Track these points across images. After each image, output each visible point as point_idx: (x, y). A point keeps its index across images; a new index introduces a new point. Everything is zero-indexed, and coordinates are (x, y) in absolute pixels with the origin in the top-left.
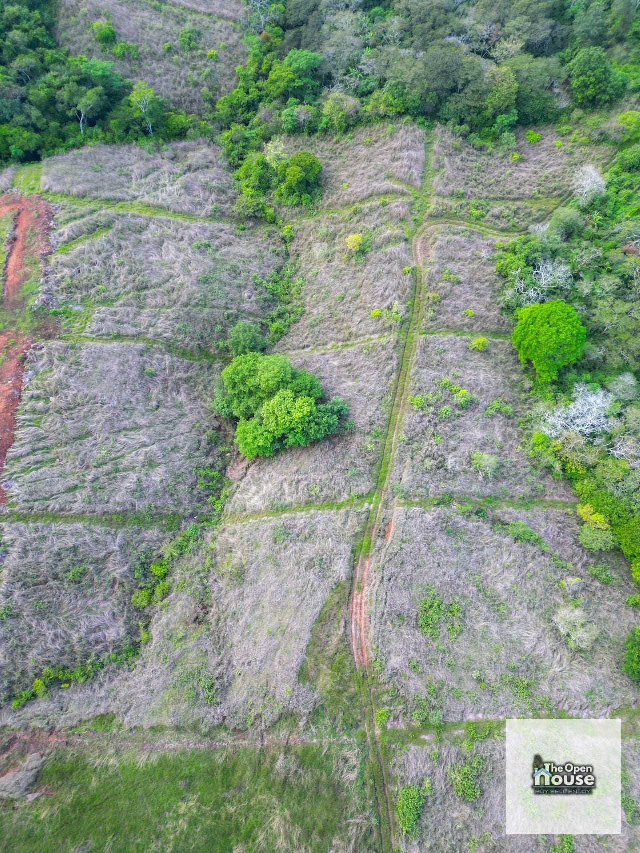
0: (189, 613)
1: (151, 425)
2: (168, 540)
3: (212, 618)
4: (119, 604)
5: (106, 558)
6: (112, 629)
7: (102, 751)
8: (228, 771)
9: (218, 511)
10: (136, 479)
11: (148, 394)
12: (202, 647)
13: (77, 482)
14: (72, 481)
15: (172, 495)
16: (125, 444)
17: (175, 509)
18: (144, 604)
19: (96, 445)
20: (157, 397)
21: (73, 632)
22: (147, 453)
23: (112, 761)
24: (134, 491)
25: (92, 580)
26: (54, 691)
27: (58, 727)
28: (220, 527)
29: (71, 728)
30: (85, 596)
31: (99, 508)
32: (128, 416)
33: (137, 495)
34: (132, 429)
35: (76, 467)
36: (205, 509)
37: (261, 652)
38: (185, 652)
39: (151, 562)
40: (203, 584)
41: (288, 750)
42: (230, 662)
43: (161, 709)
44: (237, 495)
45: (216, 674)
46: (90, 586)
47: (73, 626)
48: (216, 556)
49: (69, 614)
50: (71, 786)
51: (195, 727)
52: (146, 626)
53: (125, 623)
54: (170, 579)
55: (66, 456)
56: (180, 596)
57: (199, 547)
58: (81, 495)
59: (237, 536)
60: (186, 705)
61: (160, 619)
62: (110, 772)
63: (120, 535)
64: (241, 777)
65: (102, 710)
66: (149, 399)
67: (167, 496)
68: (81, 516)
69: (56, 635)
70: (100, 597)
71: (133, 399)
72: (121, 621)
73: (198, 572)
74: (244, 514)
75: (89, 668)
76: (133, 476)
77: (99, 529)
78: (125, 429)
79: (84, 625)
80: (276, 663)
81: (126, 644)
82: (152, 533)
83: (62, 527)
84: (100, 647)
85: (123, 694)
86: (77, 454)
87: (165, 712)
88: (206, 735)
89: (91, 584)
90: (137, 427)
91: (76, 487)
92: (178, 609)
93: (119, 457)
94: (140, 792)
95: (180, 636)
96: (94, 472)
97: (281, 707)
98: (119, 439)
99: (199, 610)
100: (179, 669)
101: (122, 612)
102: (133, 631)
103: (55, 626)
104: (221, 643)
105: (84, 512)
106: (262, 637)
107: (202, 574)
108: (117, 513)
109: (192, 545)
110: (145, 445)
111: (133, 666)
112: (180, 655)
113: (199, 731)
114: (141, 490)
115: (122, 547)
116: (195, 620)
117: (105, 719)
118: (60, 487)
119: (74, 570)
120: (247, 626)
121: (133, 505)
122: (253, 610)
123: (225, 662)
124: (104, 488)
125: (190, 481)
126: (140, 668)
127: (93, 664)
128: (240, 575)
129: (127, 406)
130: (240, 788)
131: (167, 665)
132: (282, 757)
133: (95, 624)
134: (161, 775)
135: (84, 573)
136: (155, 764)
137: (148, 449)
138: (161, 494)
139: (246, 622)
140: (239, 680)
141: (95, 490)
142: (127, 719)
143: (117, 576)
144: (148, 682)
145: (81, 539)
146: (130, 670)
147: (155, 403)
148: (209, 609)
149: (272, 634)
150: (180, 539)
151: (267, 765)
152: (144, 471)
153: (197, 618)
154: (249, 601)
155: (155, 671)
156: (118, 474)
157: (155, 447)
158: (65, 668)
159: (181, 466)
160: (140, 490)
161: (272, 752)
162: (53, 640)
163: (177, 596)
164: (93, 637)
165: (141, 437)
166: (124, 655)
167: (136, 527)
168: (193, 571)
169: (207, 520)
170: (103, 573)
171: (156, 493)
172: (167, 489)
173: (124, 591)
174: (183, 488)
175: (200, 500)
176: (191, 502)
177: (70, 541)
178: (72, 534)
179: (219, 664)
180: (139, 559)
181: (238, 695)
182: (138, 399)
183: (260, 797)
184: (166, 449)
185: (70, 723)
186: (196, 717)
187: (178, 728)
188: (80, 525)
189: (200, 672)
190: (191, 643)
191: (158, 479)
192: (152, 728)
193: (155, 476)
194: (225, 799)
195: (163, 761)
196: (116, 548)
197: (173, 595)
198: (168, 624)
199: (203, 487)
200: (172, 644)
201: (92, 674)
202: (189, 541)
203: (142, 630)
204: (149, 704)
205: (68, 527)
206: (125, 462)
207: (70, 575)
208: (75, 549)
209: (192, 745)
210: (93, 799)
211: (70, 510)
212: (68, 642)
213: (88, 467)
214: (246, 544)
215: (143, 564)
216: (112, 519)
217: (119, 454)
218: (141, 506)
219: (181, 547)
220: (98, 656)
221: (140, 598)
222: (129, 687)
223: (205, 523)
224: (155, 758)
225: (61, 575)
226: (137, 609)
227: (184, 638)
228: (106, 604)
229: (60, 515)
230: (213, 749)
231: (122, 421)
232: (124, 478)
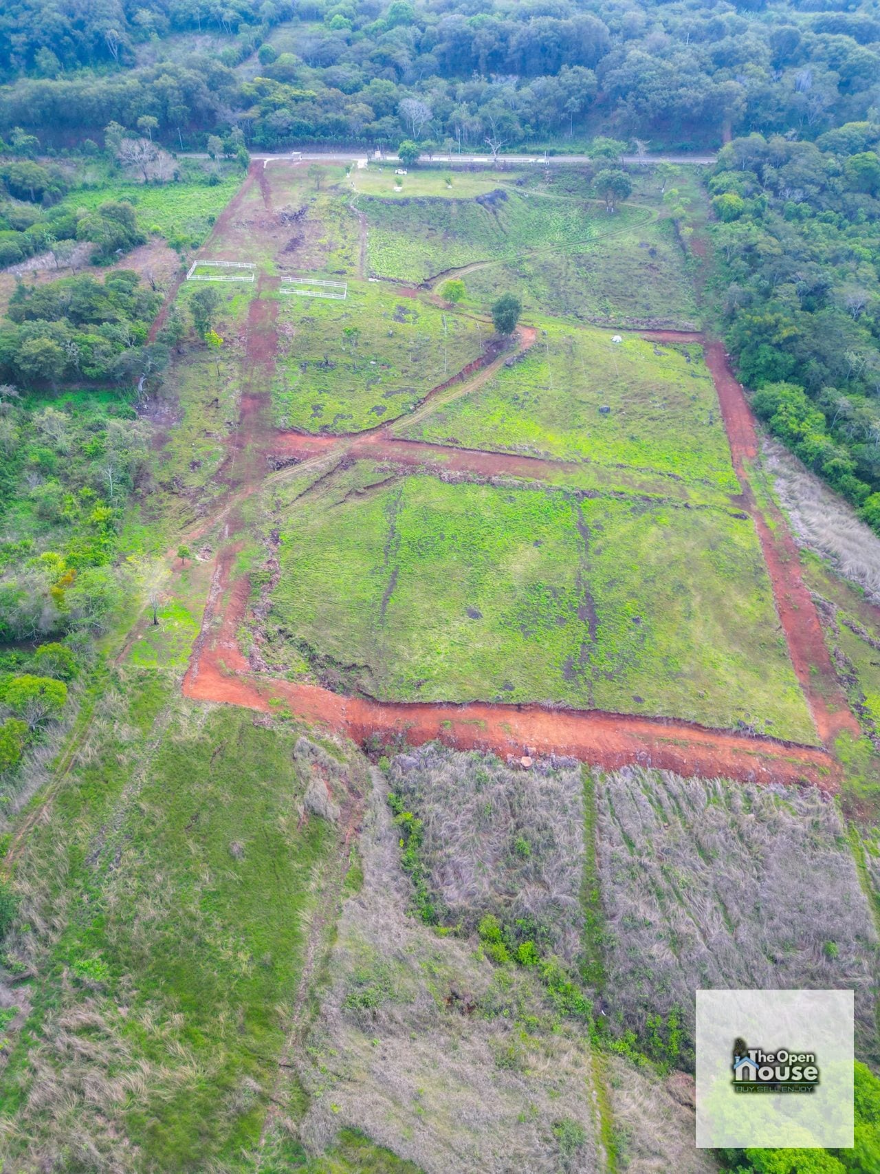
0: (464, 986)
1: (740, 946)
2: (568, 967)
3: (455, 1017)
4: (484, 900)
5: (543, 883)
6: (456, 892)
7: (326, 876)
8: (265, 1019)
9: (611, 1045)
10: (652, 920)
11: (793, 946)
12: (417, 997)
13: (638, 846)
14: (641, 841)
15: (632, 973)
16: (702, 908)
17: (612, 977)
18: (483, 930)
19: (695, 869)
20: (791, 959)
21: (457, 847)
22: (693, 937)
23: (313, 885)
24: (633, 919)
25: (515, 867)
26: (399, 831)
27: (360, 836)
28: (586, 1044)
29: (357, 848)
30: (496, 860)
31: (605, 873)
32: (747, 912)
33: (627, 920)
34: (728, 920)
35: (659, 844)
36: (614, 1026)
37: (396, 1075)
38: (414, 973)
39: (537, 942)
40: (501, 1008)
41: (264, 1099)
42: (391, 1032)
43: (354, 940)
44: (638, 1078)
45: (379, 1011)
46: (507, 864)
47: (463, 847)
48: (542, 1033)
49: (477, 842)
50: (299, 844)
51: (324, 979)
52: (456, 934)
53: (462, 908)
54: (513, 966)
55: (672, 832)
56: (488, 976)
57: (556, 1009)
58: (622, 851)
59: (570, 1068)
60: (352, 969)
61: (462, 948)
62: (303, 882)
63: (571, 899)
64: (252, 1033)
65: (367, 877)
66: (783, 947)
67: (630, 965)
68: (594, 851)
69: (455, 829)
70: (494, 877)
71: (776, 920)
72: (464, 902)
73: (519, 1004)
74: (608, 1085)
75: (415, 866)
76: (654, 916)
77: (577, 872)
78: (726, 909)
79: (464, 859)
80: (377, 1097)
81: (437, 907)
82: (575, 942)
83: (579, 830)
84: (437, 878)
85: (381, 900)
86: (677, 845)
87: (349, 943)
88: (312, 993)
89: (510, 866)
90: (732, 926)
91: (631, 844)
92: (471, 971)
93: (680, 898)
94: (274, 911)
95: (436, 969)
96: (655, 865)
97: (318, 1093)
98: (709, 900)
99: (467, 1000)
100: (394, 965)
101: (475, 903)
102: (450, 917)
103: (464, 829)
104: (420, 1025)
105: (599, 854)
106: (418, 1082)
107: (515, 1008)
108: (600, 895)
109: (559, 999)
110: (705, 934)
111: (410, 913)
112: (412, 967)
113: (318, 984)
114: (635, 928)
115: (555, 902)
116: (454, 994)
117: (358, 881)
118: (630, 826)
119: (527, 845)
120: (435, 1063)
121: (613, 916)
122: (456, 1075)
123: (392, 1027)
124: (634, 879)
125: (655, 1000)
126: (406, 920)
127: (420, 870)
128: (509, 1063)
129: (762, 912)
130: (241, 1030)
131: (403, 951)
132: (258, 1087)
133: (463, 872)
134: (283, 935)
135: (523, 857)
136: (297, 930)
137: (699, 938)
138: (631, 954)
139: (441, 1062)
140: (367, 1043)
141: (628, 866)
142: (352, 903)
143: (519, 896)
144: (387, 928)
145: (564, 852)
146: (406, 911)
147: (779, 955)
148: (467, 1015)
149: (417, 1097)
150: (569, 983)
151: (255, 1066)
152: (665, 932)
153: (457, 997)
154: (469, 1069)
155: (399, 936)
156: (654, 896)
157: (704, 949)
158: (420, 841)
159: (679, 989)
160: (634, 925)
161: (268, 1076)
162: (449, 827)
163: (489, 971)
164: (449, 869)
165: (717, 929)
166: (424, 906)
167: (583, 921)
168: (521, 997)
169: (598, 1029)
170: (523, 880)
171: (632, 948)
172: (641, 966)
173: (499, 906)
174: (644, 990)
175: (630, 1019)
176: (625, 1002)
177: (562, 839)
178: (570, 842)
179: (391, 1018)
180: (540, 925)
181: (348, 1039)
182: (778, 928)
183: (223, 1054)
184: (704, 966)
185: (362, 846)
186: (334, 980)
187: (328, 958)
188: (582, 850)
189: (386, 990)
190: (426, 984)
191: (654, 952)
192: (336, 929)
193: (658, 949)
194: (235, 1008)
195: (297, 938)
196: (554, 895)
197: (491, 966)
198: (453, 957)
199: (650, 1023)
200: (427, 959)
201: (408, 868)
202: (566, 994)
203: (451, 929)
204: (363, 928)
205: (578, 836)
206: (673, 906)
207: (521, 840)
208: (551, 844)
209: (305, 974)
210: (281, 864)
211: (601, 840)
212: (447, 843)
213: (660, 859)
214: (556, 1079)
215: (534, 930)
216: (592, 889)
217: (685, 898)
218: (612, 926)
219: (557, 983)
220: (428, 876)
221: (489, 924)
222: (386, 907)
223: (592, 1023)
224: (304, 928)
225: (521, 831)
226: (477, 922)
227: (433, 975)
228: (486, 886)
229: (594, 827)
230: (293, 1000)
231: (737, 903)
232: (650, 904)
